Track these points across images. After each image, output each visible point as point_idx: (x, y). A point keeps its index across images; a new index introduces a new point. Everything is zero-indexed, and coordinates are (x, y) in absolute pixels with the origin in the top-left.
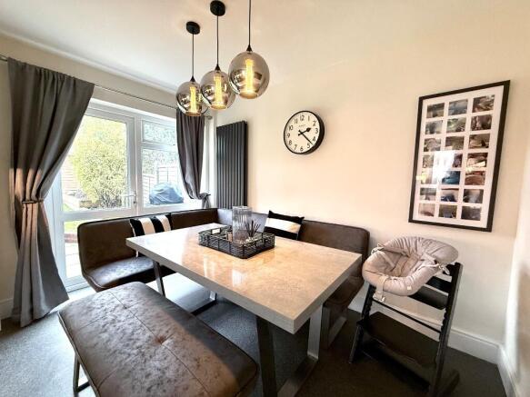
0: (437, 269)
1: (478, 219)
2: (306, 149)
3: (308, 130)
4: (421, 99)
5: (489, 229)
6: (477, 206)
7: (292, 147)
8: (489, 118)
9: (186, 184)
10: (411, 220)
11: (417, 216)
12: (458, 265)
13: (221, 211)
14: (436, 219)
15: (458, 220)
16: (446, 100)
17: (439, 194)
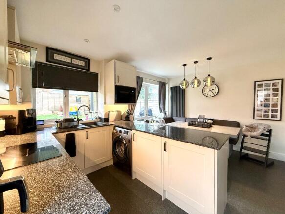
0: (265, 130)
1: (276, 117)
2: (212, 96)
3: (213, 89)
4: (255, 82)
5: (280, 120)
6: (276, 114)
7: (206, 95)
8: (278, 88)
9: (160, 108)
10: (254, 119)
11: (256, 117)
12: (271, 129)
13: (174, 118)
14: (263, 118)
15: (270, 118)
16: (264, 83)
17: (263, 110)
